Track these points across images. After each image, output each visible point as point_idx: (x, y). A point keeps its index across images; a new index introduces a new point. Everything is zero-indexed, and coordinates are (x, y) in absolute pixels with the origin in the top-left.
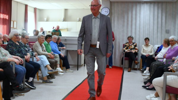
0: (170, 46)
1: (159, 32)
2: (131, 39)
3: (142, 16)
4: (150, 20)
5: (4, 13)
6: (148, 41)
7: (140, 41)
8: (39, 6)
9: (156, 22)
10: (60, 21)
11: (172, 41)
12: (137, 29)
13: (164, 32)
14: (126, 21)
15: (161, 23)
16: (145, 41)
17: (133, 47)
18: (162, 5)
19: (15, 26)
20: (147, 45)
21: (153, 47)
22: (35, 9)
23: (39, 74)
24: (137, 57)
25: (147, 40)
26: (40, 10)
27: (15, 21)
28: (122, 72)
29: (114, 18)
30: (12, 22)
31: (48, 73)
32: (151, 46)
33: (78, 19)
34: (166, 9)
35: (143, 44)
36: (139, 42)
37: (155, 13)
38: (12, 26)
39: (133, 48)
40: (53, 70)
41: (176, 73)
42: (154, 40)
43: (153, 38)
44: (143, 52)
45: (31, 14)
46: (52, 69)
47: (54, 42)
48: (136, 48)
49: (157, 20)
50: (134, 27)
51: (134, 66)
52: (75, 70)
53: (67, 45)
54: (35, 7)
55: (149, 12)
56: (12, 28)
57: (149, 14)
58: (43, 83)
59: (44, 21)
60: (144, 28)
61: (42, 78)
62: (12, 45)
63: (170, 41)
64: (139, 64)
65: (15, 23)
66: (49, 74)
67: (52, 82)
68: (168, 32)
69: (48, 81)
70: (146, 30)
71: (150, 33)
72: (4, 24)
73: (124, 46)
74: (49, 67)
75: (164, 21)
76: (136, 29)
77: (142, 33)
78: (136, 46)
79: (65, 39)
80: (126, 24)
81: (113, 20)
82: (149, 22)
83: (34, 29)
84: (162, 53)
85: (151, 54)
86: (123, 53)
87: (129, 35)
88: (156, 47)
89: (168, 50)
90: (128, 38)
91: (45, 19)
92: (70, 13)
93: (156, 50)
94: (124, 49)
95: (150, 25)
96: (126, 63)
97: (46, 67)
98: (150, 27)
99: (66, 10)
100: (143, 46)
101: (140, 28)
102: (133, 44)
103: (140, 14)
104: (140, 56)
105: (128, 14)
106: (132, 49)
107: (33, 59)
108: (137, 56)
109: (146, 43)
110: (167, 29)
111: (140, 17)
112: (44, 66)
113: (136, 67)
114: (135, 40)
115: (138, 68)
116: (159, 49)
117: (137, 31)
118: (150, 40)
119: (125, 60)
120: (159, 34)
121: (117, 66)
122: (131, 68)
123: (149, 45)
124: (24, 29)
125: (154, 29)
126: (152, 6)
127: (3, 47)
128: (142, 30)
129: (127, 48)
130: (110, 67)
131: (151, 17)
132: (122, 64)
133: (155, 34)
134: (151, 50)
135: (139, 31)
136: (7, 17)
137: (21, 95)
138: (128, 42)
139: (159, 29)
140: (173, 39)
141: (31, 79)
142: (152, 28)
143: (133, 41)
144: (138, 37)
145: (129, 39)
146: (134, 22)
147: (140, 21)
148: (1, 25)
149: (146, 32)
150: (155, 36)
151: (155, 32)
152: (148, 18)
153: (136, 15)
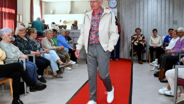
1: (166, 23)
2: (139, 31)
3: (150, 7)
4: (157, 11)
5: (9, 7)
7: (148, 33)
9: (163, 13)
10: (66, 13)
11: (181, 32)
12: (145, 21)
13: (171, 23)
14: (133, 12)
15: (168, 14)
16: (153, 32)
19: (21, 20)
20: (155, 36)
22: (41, 2)
23: (49, 69)
24: (145, 49)
25: (156, 31)
26: (45, 2)
27: (21, 15)
29: (122, 10)
30: (18, 16)
32: (159, 37)
33: (85, 11)
35: (151, 36)
36: (147, 34)
37: (162, 4)
38: (18, 20)
39: (141, 39)
40: (65, 64)
42: (161, 31)
43: (161, 29)
46: (63, 63)
48: (144, 39)
49: (164, 11)
50: (141, 18)
52: (84, 64)
53: (75, 38)
55: (156, 3)
56: (18, 22)
57: (156, 5)
58: (53, 78)
59: (50, 14)
60: (151, 19)
61: (52, 73)
63: (179, 32)
65: (21, 17)
66: (59, 69)
68: (175, 23)
69: (58, 76)
70: (153, 21)
71: (158, 25)
72: (9, 19)
74: (60, 61)
75: (171, 12)
76: (143, 20)
77: (150, 24)
79: (73, 32)
80: (133, 16)
81: (121, 11)
82: (156, 13)
85: (159, 46)
86: (132, 45)
90: (136, 30)
91: (52, 12)
92: (76, 5)
95: (157, 16)
98: (157, 19)
99: (72, 2)
100: (151, 37)
101: (147, 19)
103: (148, 5)
104: (148, 47)
105: (135, 5)
106: (140, 41)
107: (43, 54)
110: (175, 19)
111: (147, 8)
112: (55, 61)
113: (145, 58)
114: (143, 32)
115: (147, 59)
117: (145, 23)
118: (158, 31)
120: (167, 25)
121: (125, 58)
123: (157, 36)
124: (30, 23)
125: (161, 20)
127: (13, 43)
128: (150, 21)
129: (136, 40)
130: (117, 59)
131: (159, 8)
133: (162, 25)
134: (159, 41)
135: (147, 23)
136: (13, 11)
139: (166, 20)
142: (160, 19)
144: (146, 28)
146: (142, 13)
147: (147, 13)
148: (6, 20)
149: (154, 23)
150: (163, 27)
151: (163, 23)
152: (155, 9)
153: (144, 6)
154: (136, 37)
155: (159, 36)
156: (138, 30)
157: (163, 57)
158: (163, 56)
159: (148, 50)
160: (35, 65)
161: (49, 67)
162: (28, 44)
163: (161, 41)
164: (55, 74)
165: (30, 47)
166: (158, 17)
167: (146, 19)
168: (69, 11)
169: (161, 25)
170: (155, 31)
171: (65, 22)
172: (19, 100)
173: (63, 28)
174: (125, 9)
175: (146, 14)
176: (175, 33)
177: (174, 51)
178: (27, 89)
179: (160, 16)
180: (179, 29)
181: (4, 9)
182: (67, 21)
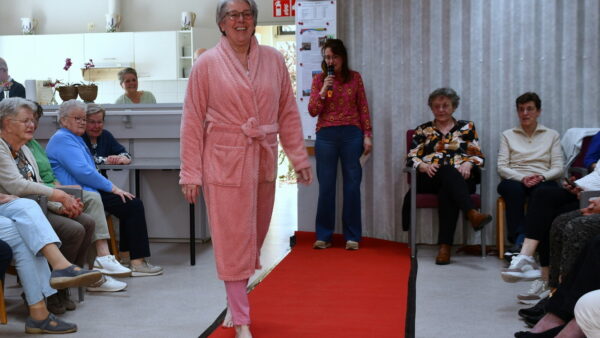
1: (586, 63)
2: (445, 106)
6: (535, 111)
7: (492, 114)
12: (472, 56)
14: (417, 14)
16: (520, 109)
17: (457, 140)
21: (561, 137)
23: (9, 289)
24: (478, 192)
25: (532, 104)
28: (409, 267)
31: (53, 286)
32: (551, 133)
33: (184, 15)
35: (508, 127)
36: (487, 119)
39: (458, 146)
40: (77, 269)
42: (560, 102)
43: (559, 94)
44: (510, 165)
46: (70, 264)
47: (76, 134)
48: (475, 144)
50: (456, 44)
51: (466, 235)
52: (177, 264)
53: (135, 144)
58: (27, 332)
60: (507, 44)
61: (22, 311)
64: (490, 226)
66: (55, 291)
67: (72, 329)
69: (53, 323)
70: (517, 56)
71: (543, 71)
73: (413, 139)
74: (56, 253)
76: (466, 54)
77: (502, 72)
78: (470, 136)
79: (128, 116)
80: (416, 31)
82: (533, 15)
85: (548, 174)
86: (409, 174)
87: (437, 84)
90: (432, 98)
91: (25, 23)
93: (573, 155)
94: (413, 153)
95: (538, 32)
96: (425, 220)
97: (42, 254)
98: (538, 43)
100: (509, 134)
101: (487, 49)
102: (459, 125)
104: (492, 184)
106: (452, 152)
108: (478, 186)
109: (523, 119)
112: (31, 252)
113: (476, 239)
114: (467, 108)
115: (488, 242)
117: (472, 65)
119: (421, 205)
120: (588, 74)
121: (378, 237)
123: (540, 127)
125: (559, 47)
129: (428, 150)
130: (350, 242)
132: (406, 225)
133: (565, 74)
138: (432, 118)
139: (587, 50)
142: (553, 44)
143: (458, 115)
144: (478, 91)
145: (437, 101)
149: (522, 68)
151: (569, 62)
154: (426, 132)
155: (550, 126)
156: (443, 100)
157: (570, 226)
158: (567, 223)
159: (490, 198)
161: (10, 280)
163: (556, 150)
164: (40, 312)
166: (543, 36)
167: (481, 46)
168: (108, 13)
169: (559, 74)
170: (529, 104)
171: (88, 68)
173: (79, 98)
175: (478, 21)
179: (553, 29)
182: (98, 63)
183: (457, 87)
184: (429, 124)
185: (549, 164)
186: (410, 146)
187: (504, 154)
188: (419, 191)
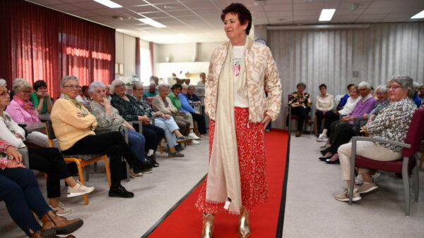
0: (360, 98)
1: (342, 75)
3: (316, 51)
4: (328, 57)
5: (103, 51)
6: (325, 89)
7: (314, 90)
8: (157, 38)
9: (337, 60)
10: (190, 61)
11: (364, 89)
12: (309, 72)
13: (350, 75)
14: (292, 59)
15: (345, 62)
16: (320, 89)
18: (347, 33)
19: (121, 72)
20: (323, 95)
22: (151, 44)
23: (163, 143)
26: (159, 45)
27: (121, 64)
28: (288, 138)
30: (116, 65)
34: (353, 40)
36: (313, 92)
37: (336, 47)
38: (116, 71)
40: (185, 137)
41: (370, 137)
42: (334, 87)
43: (334, 84)
44: (320, 106)
45: (145, 52)
46: (182, 136)
49: (339, 57)
50: (304, 68)
51: (306, 128)
54: (150, 41)
55: (327, 44)
56: (117, 74)
57: (327, 48)
58: (169, 156)
59: (165, 62)
60: (319, 68)
61: (168, 150)
62: (118, 102)
63: (361, 90)
64: (313, 125)
65: (121, 66)
66: (177, 144)
67: (183, 156)
68: (356, 74)
69: (177, 154)
70: (322, 72)
72: (103, 69)
73: (290, 98)
74: (178, 132)
75: (350, 58)
76: (307, 71)
77: (317, 77)
79: (199, 89)
80: (291, 64)
82: (327, 60)
83: (151, 75)
84: (347, 108)
85: (329, 109)
88: (339, 97)
89: (358, 104)
90: (298, 86)
91: (167, 59)
92: (205, 49)
93: (338, 103)
94: (290, 102)
95: (328, 65)
96: (293, 123)
97: (174, 132)
98: (328, 68)
99: (199, 44)
101: (313, 69)
103: (313, 48)
104: (314, 112)
105: (295, 48)
107: (154, 121)
109: (322, 92)
110: (356, 69)
111: (313, 53)
112: (170, 132)
113: (309, 129)
115: (312, 130)
116: (343, 102)
117: (309, 74)
119: (292, 118)
120: (343, 79)
121: (279, 128)
122: (301, 131)
123: (327, 94)
124: (135, 75)
125: (334, 71)
126: (332, 35)
128: (317, 73)
129: (295, 101)
130: (267, 130)
131: (330, 52)
132: (287, 125)
133: (336, 78)
135: (313, 75)
136: (108, 57)
137: (139, 176)
139: (342, 71)
140: (366, 86)
141: (151, 152)
142: (333, 69)
146: (304, 60)
147: (313, 59)
148: (99, 70)
149: (323, 76)
150: (337, 82)
151: (337, 75)
152: (325, 54)
153: (307, 49)
154: (295, 96)
156: (301, 87)
157: (336, 126)
158: (336, 125)
159: (313, 116)
160: (143, 137)
161: (163, 140)
162: (130, 106)
163: (332, 101)
164: (173, 151)
165: (134, 111)
166: (330, 66)
167: (311, 69)
168: (194, 56)
169: (334, 78)
170: (323, 87)
171: (187, 74)
172: (121, 186)
173: (184, 83)
174: (280, 53)
175: (310, 61)
176: (355, 90)
177: (352, 117)
178: (129, 171)
179: (333, 65)
180: (362, 84)
181: (95, 55)
182: (190, 72)
183: (304, 81)
184: (295, 93)
185: (330, 106)
186: (290, 100)
187: (317, 102)
188: (292, 114)
